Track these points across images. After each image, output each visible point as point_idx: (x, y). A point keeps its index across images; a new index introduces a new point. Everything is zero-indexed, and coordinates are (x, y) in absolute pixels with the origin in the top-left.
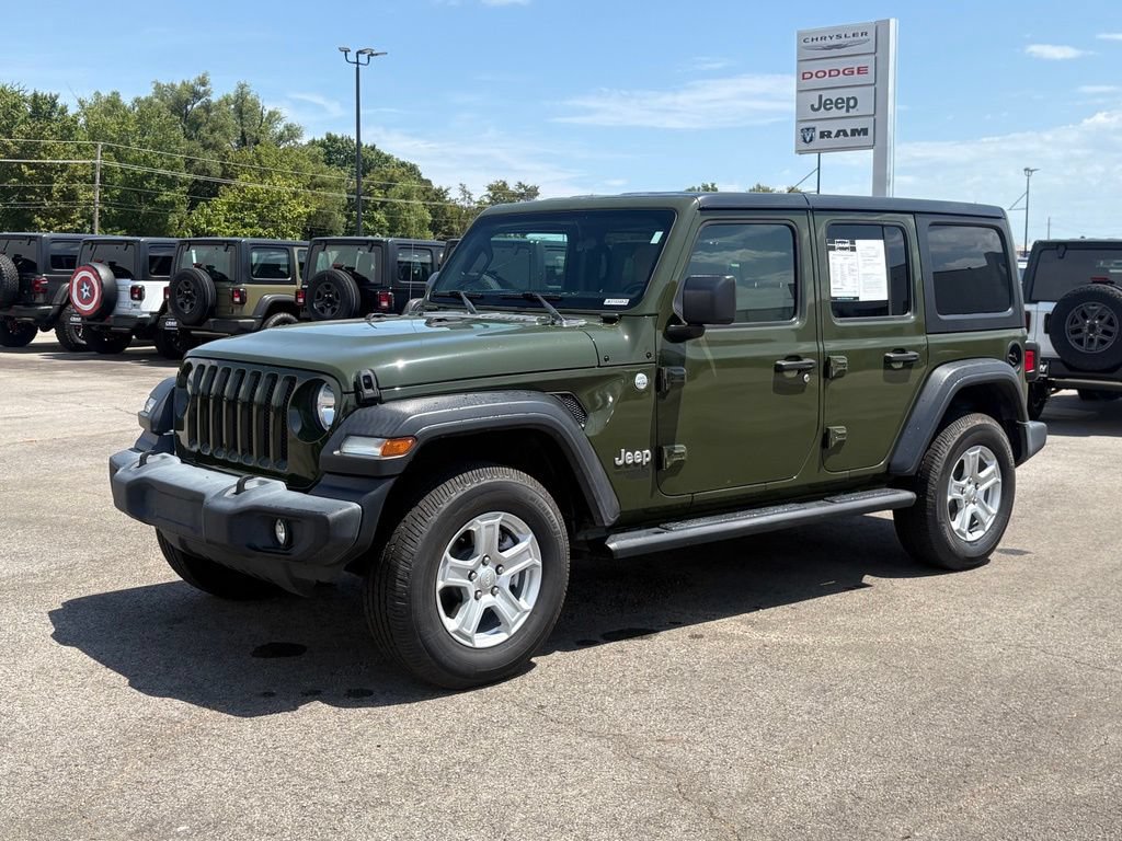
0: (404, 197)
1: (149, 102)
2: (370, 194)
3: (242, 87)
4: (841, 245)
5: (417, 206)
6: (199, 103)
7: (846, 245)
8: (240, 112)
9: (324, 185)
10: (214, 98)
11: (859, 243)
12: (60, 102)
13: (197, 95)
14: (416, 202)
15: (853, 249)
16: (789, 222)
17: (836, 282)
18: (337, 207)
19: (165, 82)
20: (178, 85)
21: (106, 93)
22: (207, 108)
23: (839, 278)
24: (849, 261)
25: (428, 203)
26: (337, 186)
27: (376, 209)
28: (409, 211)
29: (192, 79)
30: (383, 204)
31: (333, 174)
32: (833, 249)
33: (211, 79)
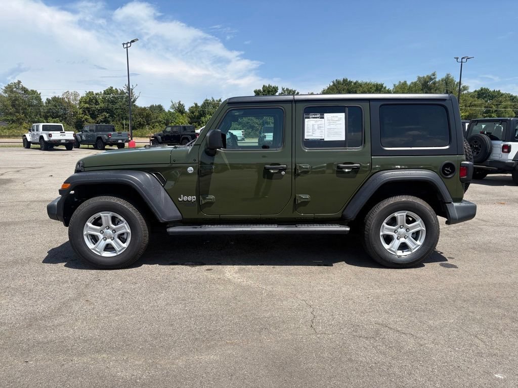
0: (504, 108)
1: (415, 83)
2: (491, 108)
3: (448, 75)
4: (313, 116)
5: (509, 111)
6: (432, 82)
7: (318, 116)
8: (446, 83)
9: (475, 105)
10: (437, 80)
11: (326, 115)
12: (384, 86)
13: (431, 79)
14: (509, 109)
15: (323, 118)
16: (281, 108)
17: (308, 132)
18: (480, 113)
19: (421, 76)
20: (425, 76)
21: (402, 81)
22: (434, 83)
23: (311, 131)
24: (319, 123)
25: (515, 110)
26: (480, 105)
27: (493, 113)
28: (506, 113)
29: (430, 74)
30: (496, 111)
31: (480, 101)
32: (309, 118)
33: (436, 73)
